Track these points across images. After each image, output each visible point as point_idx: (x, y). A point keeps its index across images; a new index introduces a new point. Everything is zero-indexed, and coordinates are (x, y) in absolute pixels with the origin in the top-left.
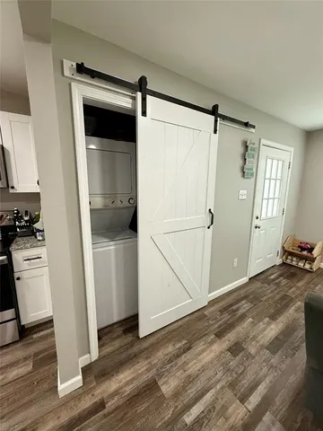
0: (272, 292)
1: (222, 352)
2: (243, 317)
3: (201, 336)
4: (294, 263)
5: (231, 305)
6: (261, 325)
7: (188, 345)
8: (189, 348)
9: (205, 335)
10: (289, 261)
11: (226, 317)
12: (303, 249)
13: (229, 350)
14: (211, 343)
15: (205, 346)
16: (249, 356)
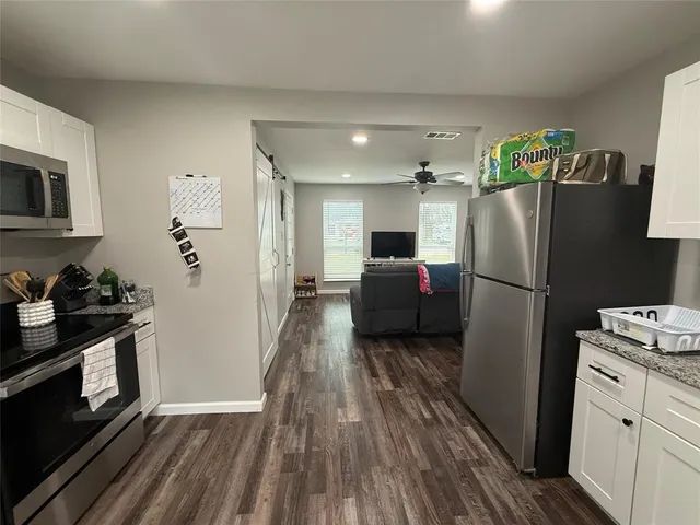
4: (303, 295)
10: (299, 295)
12: (308, 281)
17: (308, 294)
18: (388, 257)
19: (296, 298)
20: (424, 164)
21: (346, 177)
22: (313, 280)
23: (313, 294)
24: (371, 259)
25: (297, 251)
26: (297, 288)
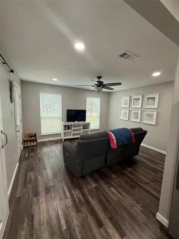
0: (34, 161)
1: (46, 198)
2: (36, 178)
3: (30, 206)
4: (29, 145)
5: (26, 180)
6: (45, 174)
7: (30, 217)
8: (32, 216)
9: (31, 203)
10: (26, 145)
11: (30, 186)
12: (31, 137)
13: (47, 193)
14: (38, 201)
15: (37, 205)
16: (54, 186)
17: (32, 144)
18: (74, 121)
19: (24, 148)
20: (99, 78)
21: (55, 81)
22: (35, 136)
23: (35, 143)
24: (67, 123)
25: (24, 121)
26: (24, 141)
